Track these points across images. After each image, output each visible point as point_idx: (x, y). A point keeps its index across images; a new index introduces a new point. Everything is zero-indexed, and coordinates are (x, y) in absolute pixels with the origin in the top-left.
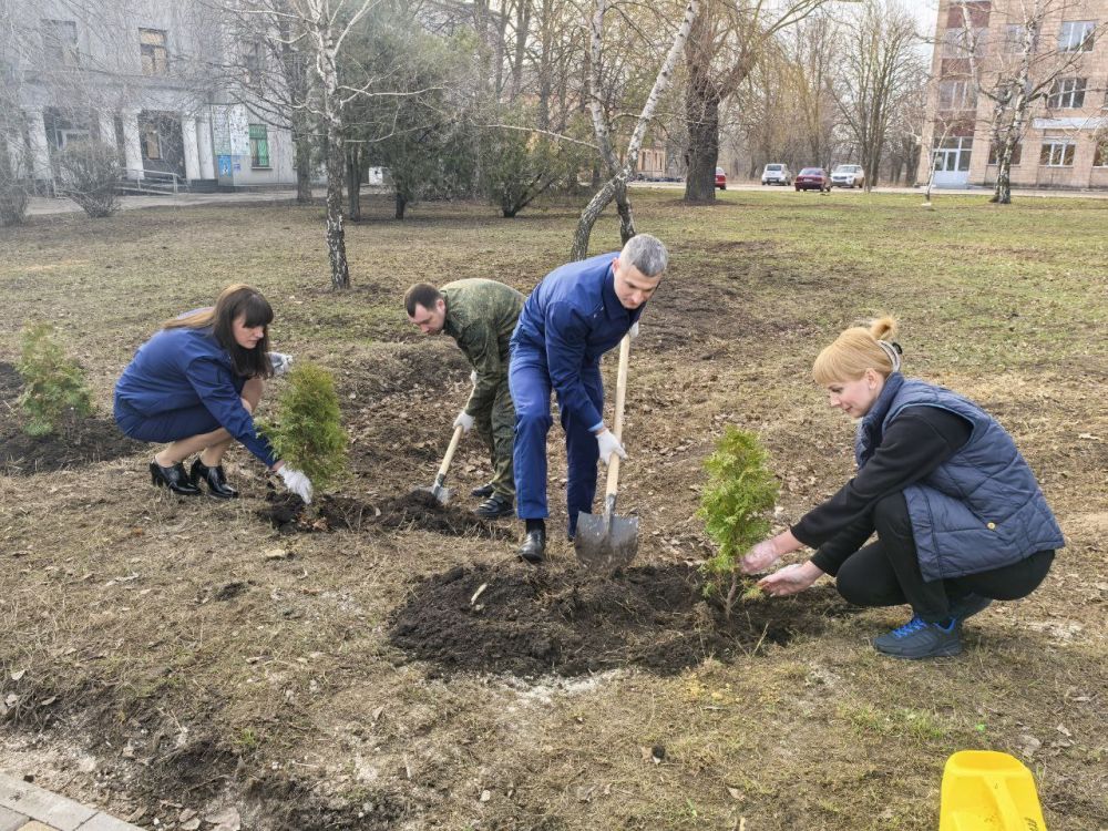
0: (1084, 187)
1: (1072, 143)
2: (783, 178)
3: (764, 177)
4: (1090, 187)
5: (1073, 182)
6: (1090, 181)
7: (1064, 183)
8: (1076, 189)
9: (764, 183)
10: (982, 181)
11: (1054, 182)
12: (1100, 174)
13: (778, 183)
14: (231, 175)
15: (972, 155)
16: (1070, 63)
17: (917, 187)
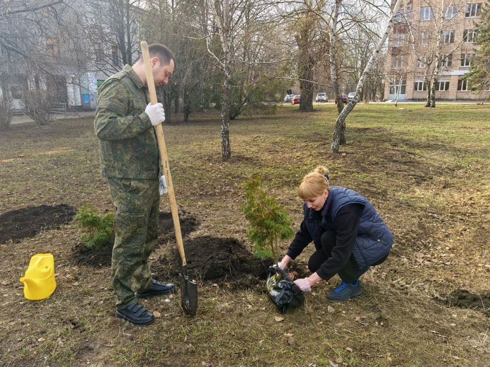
0: (454, 99)
1: (448, 81)
2: (325, 99)
3: (317, 99)
4: (457, 99)
5: (450, 97)
6: (457, 97)
7: (446, 98)
8: (451, 100)
9: (317, 101)
10: (411, 98)
11: (442, 98)
12: (460, 94)
13: (323, 101)
14: (89, 103)
15: (407, 87)
16: (458, 47)
17: (384, 101)
